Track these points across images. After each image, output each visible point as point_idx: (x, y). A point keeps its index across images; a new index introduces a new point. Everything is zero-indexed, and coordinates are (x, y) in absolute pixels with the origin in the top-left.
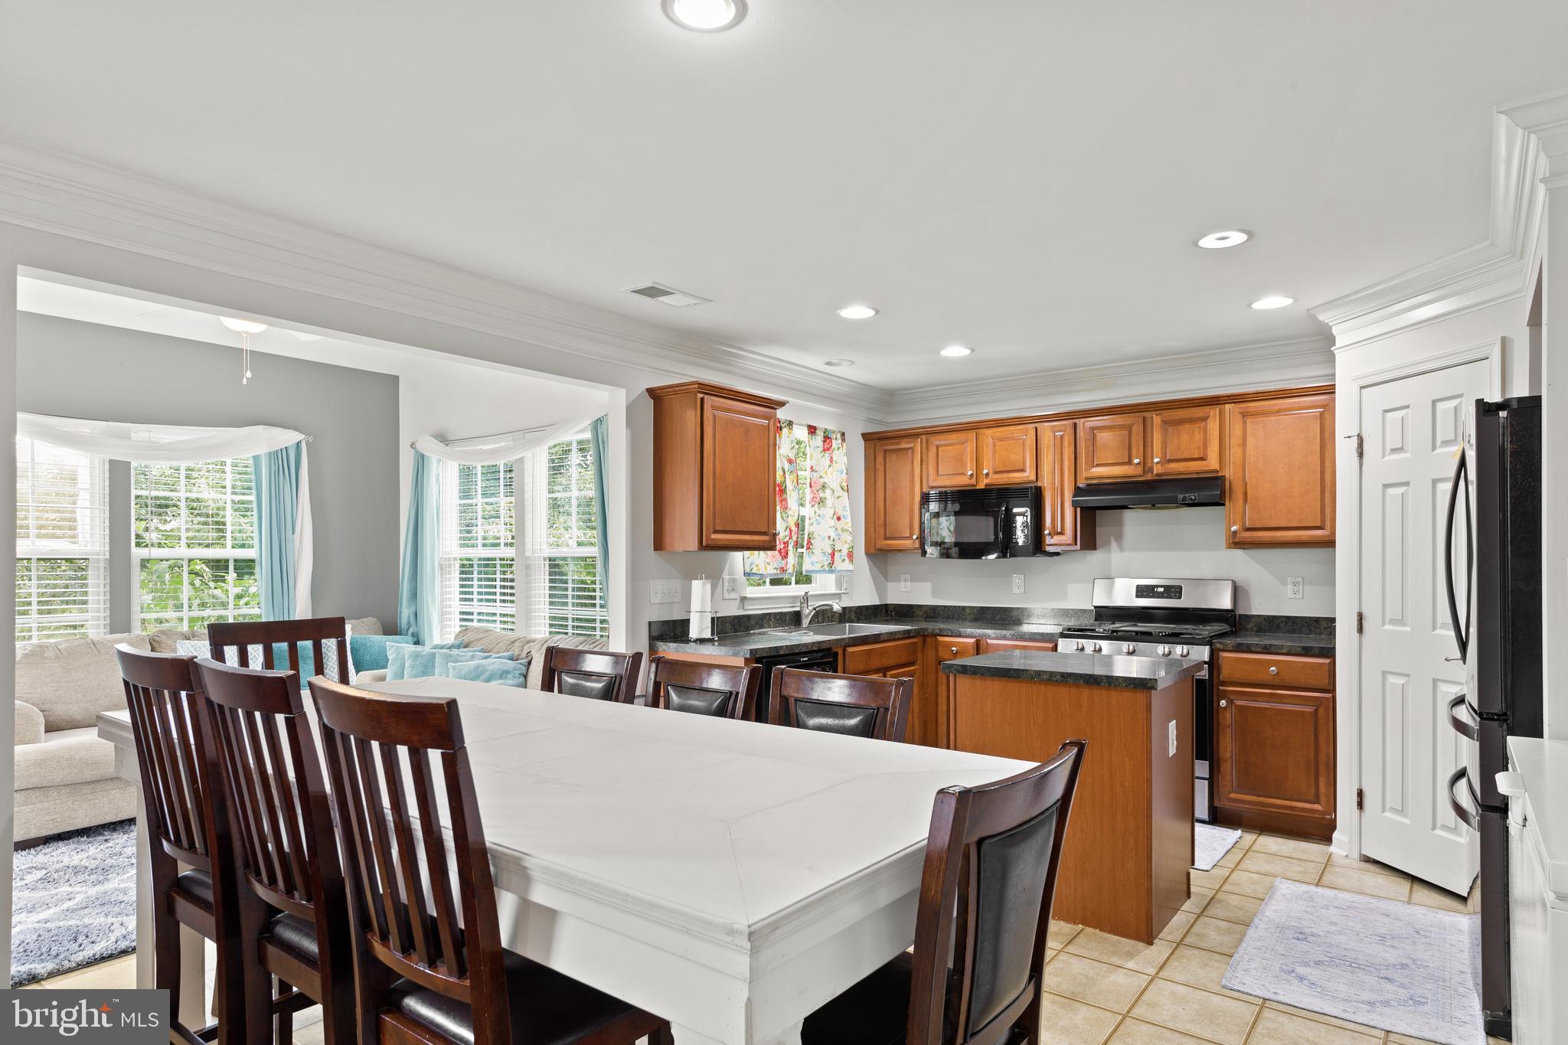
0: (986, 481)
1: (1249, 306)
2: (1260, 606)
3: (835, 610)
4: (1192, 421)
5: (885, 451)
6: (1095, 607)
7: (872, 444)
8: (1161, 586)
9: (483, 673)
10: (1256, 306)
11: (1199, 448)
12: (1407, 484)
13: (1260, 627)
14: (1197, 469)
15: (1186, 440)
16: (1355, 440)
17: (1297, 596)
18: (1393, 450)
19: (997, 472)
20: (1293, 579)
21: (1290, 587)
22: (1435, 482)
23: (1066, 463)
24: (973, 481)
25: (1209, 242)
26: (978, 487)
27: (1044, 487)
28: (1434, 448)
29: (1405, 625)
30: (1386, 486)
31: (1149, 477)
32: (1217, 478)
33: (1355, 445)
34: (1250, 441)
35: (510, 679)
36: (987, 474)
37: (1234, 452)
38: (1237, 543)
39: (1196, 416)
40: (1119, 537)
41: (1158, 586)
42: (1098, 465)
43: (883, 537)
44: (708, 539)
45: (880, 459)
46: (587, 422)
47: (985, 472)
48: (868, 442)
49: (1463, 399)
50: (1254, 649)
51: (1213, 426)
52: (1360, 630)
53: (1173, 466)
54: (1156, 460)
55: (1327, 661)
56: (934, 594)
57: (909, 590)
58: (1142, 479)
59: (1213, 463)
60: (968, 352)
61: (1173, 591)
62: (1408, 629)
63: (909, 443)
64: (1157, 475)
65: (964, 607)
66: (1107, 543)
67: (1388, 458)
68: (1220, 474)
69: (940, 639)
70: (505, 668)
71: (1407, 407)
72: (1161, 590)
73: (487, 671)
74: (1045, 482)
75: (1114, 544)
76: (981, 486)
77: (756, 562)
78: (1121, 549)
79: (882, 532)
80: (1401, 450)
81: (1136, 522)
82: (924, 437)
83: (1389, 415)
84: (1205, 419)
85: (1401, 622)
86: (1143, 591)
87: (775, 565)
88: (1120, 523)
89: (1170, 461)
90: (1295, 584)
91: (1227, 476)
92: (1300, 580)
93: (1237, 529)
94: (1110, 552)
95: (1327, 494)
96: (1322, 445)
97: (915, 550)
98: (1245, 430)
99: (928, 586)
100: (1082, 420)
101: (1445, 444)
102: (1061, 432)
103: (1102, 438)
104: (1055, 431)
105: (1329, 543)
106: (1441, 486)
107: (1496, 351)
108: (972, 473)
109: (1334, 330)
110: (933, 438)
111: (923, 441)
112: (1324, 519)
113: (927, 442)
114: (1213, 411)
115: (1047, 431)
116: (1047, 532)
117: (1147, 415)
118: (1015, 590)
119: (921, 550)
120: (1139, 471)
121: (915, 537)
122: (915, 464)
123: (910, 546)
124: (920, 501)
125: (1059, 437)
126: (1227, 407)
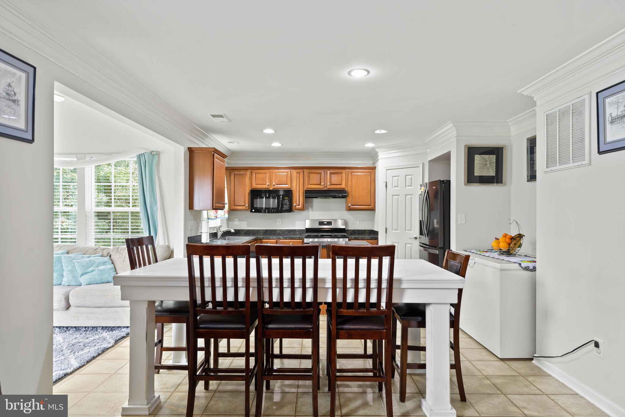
0: (273, 187)
1: (364, 145)
2: (351, 227)
4: (338, 173)
5: (234, 174)
6: (306, 229)
7: (228, 171)
8: (326, 222)
9: (94, 263)
10: (366, 145)
11: (340, 181)
12: (399, 195)
13: (351, 233)
14: (339, 187)
15: (336, 178)
16: (385, 183)
17: (360, 224)
19: (277, 185)
20: (359, 219)
21: (358, 222)
22: (406, 195)
23: (301, 183)
24: (269, 187)
25: (377, 132)
26: (270, 189)
27: (293, 190)
28: (406, 187)
29: (398, 230)
30: (393, 195)
31: (326, 189)
32: (344, 190)
33: (385, 184)
34: (353, 180)
35: (108, 265)
36: (274, 185)
37: (350, 183)
38: (349, 209)
39: (339, 172)
40: (312, 207)
41: (325, 222)
42: (311, 184)
43: (233, 205)
44: (215, 206)
45: (232, 177)
46: (135, 155)
47: (274, 184)
48: (226, 170)
49: (413, 176)
50: (359, 239)
51: (344, 175)
52: (386, 232)
53: (333, 186)
54: (328, 184)
55: (376, 241)
56: (248, 226)
57: (238, 224)
58: (324, 189)
59: (343, 186)
60: (281, 145)
61: (329, 223)
62: (399, 231)
63: (244, 172)
64: (328, 188)
65: (260, 230)
66: (308, 209)
67: (394, 188)
68: (345, 189)
69: (263, 240)
70: (105, 261)
71: (399, 176)
73: (96, 262)
74: (294, 189)
75: (310, 209)
76: (271, 189)
77: (211, 214)
78: (312, 210)
79: (233, 204)
80: (397, 187)
81: (317, 202)
82: (250, 170)
83: (394, 177)
84: (342, 173)
85: (397, 230)
86: (320, 223)
87: (215, 216)
88: (312, 203)
90: (360, 221)
91: (347, 190)
92: (361, 219)
93: (349, 205)
94: (309, 211)
95: (372, 196)
96: (371, 183)
97: (247, 210)
98: (352, 177)
99: (245, 223)
100: (305, 170)
101: (408, 186)
102: (299, 173)
103: (312, 176)
104: (297, 173)
105: (373, 209)
106: (407, 196)
107: (421, 166)
108: (268, 184)
109: (379, 154)
110: (254, 171)
111: (250, 172)
112: (371, 203)
113: (251, 172)
114: (344, 171)
115: (294, 172)
116: (295, 205)
117: (325, 170)
118: (278, 223)
119: (249, 210)
120: (323, 187)
121: (247, 205)
122: (247, 180)
123: (245, 209)
124: (249, 193)
125: (298, 175)
126: (347, 170)
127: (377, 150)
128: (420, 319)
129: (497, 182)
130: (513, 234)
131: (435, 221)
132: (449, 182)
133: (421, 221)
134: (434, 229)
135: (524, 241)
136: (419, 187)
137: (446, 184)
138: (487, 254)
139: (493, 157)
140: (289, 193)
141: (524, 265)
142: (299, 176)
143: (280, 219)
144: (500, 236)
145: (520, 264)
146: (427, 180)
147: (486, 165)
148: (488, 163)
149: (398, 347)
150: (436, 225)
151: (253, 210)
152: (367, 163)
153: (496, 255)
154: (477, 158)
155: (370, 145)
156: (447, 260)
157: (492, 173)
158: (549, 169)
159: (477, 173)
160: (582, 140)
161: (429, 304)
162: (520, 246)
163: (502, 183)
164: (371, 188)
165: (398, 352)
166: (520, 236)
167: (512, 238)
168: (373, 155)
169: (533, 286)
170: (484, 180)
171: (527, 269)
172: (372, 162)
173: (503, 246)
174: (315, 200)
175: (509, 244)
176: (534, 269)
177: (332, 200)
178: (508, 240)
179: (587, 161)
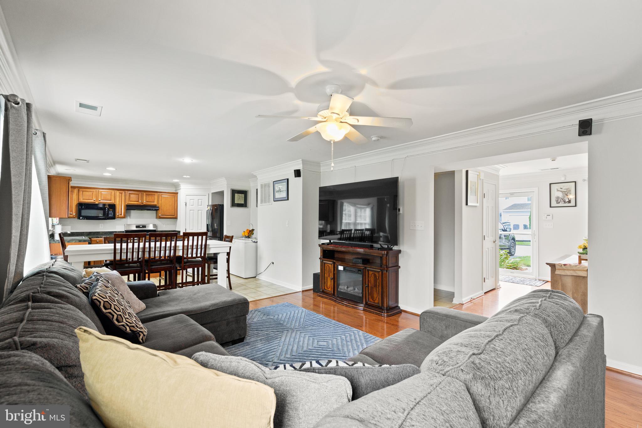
2: (160, 229)
3: (68, 233)
4: (152, 195)
6: (126, 230)
10: (173, 180)
11: (153, 200)
12: (194, 210)
14: (152, 204)
15: (150, 198)
16: (185, 203)
17: (166, 227)
18: (191, 205)
19: (103, 200)
21: (165, 225)
23: (123, 200)
24: (95, 202)
26: (96, 203)
27: (116, 204)
28: (198, 206)
30: (190, 210)
31: (142, 204)
32: (156, 206)
34: (163, 200)
36: (100, 201)
37: (160, 202)
38: (158, 218)
40: (130, 216)
42: (131, 201)
49: (203, 200)
51: (156, 197)
54: (144, 201)
59: (155, 203)
61: (144, 226)
64: (144, 204)
71: (194, 199)
72: (141, 226)
75: (128, 217)
78: (130, 218)
80: (193, 205)
81: (133, 213)
82: (77, 189)
83: (190, 200)
84: (154, 195)
85: (193, 230)
86: (137, 227)
88: (130, 211)
89: (147, 202)
90: (166, 225)
91: (158, 206)
93: (160, 215)
94: (127, 219)
95: (175, 210)
96: (175, 202)
97: (74, 218)
98: (162, 198)
99: (69, 227)
100: (127, 191)
101: (200, 205)
102: (121, 193)
103: (132, 196)
104: (120, 193)
105: (176, 218)
106: (199, 211)
107: (208, 195)
108: (95, 199)
109: (181, 185)
110: (81, 190)
111: (77, 191)
112: (175, 214)
113: (79, 190)
114: (156, 194)
115: (118, 193)
116: (118, 214)
117: (142, 192)
118: (100, 227)
119: (77, 217)
120: (141, 203)
121: (75, 214)
122: (74, 196)
123: (72, 217)
124: (76, 205)
125: (121, 194)
126: (158, 193)
127: (180, 183)
128: (215, 260)
129: (245, 207)
130: (251, 229)
131: (215, 224)
132: (223, 205)
133: (207, 225)
134: (215, 229)
135: (254, 232)
136: (207, 206)
137: (222, 206)
138: (240, 238)
139: (243, 195)
140: (113, 207)
141: (253, 241)
142: (122, 196)
143: (103, 224)
144: (245, 230)
145: (252, 240)
146: (210, 204)
147: (240, 198)
148: (241, 198)
149: (206, 276)
150: (216, 227)
151: (81, 218)
152: (172, 190)
153: (244, 239)
154: (236, 195)
155: (176, 181)
156: (224, 239)
157: (243, 202)
158: (262, 204)
159: (236, 202)
160: (270, 196)
161: (219, 253)
162: (253, 234)
163: (247, 207)
164: (175, 205)
165: (206, 278)
166: (253, 230)
167: (250, 231)
168: (176, 186)
169: (257, 248)
170: (239, 205)
171: (254, 242)
172: (175, 189)
173: (247, 234)
174: (132, 212)
175: (249, 233)
176: (257, 242)
177: (146, 212)
178: (248, 232)
179: (271, 203)
